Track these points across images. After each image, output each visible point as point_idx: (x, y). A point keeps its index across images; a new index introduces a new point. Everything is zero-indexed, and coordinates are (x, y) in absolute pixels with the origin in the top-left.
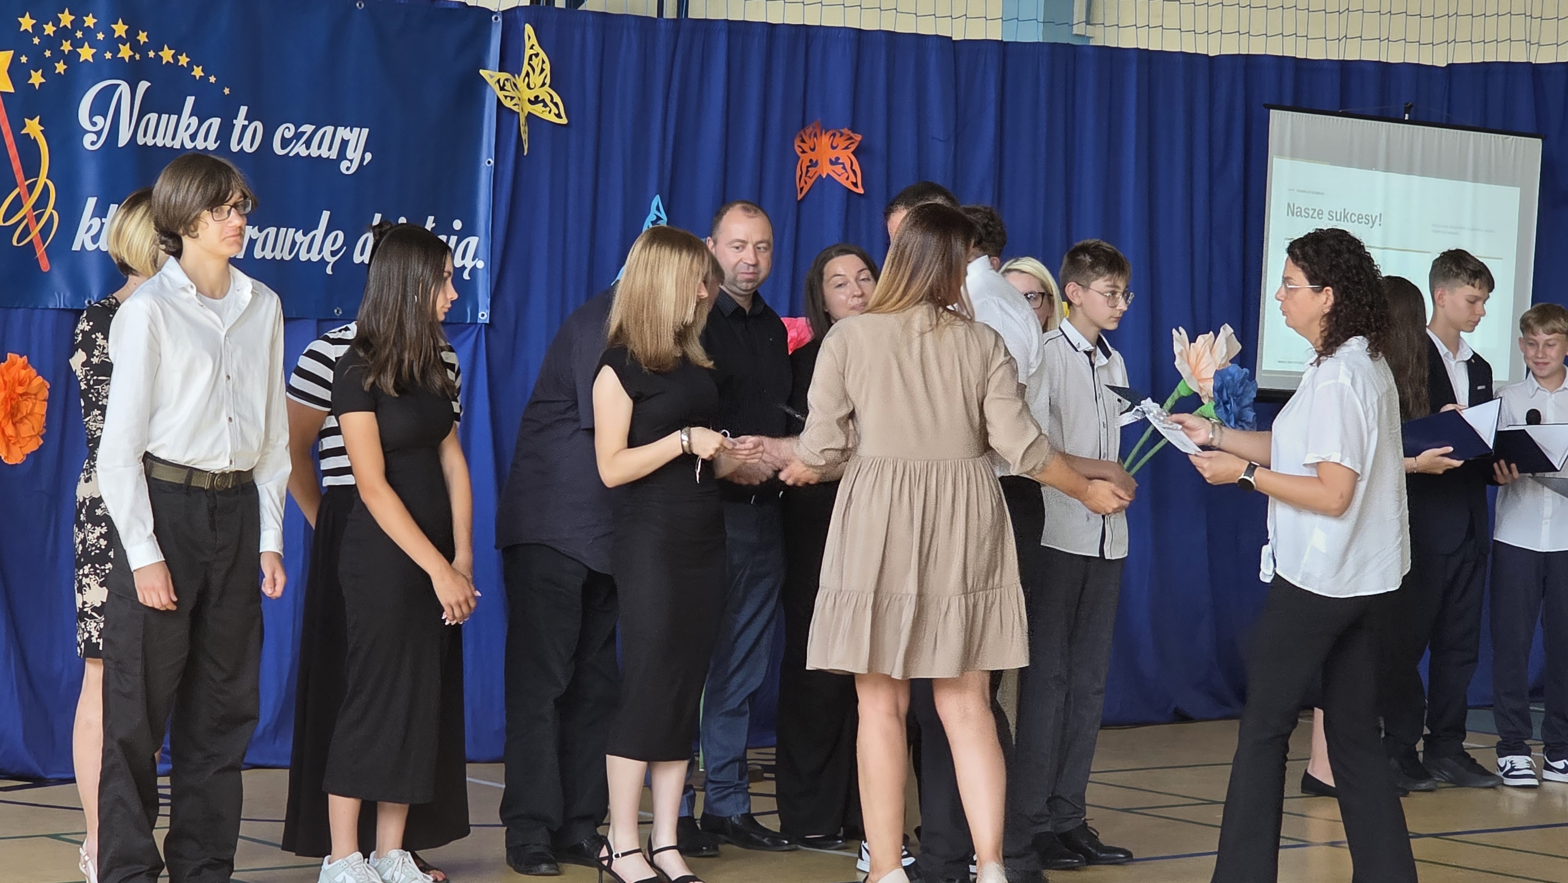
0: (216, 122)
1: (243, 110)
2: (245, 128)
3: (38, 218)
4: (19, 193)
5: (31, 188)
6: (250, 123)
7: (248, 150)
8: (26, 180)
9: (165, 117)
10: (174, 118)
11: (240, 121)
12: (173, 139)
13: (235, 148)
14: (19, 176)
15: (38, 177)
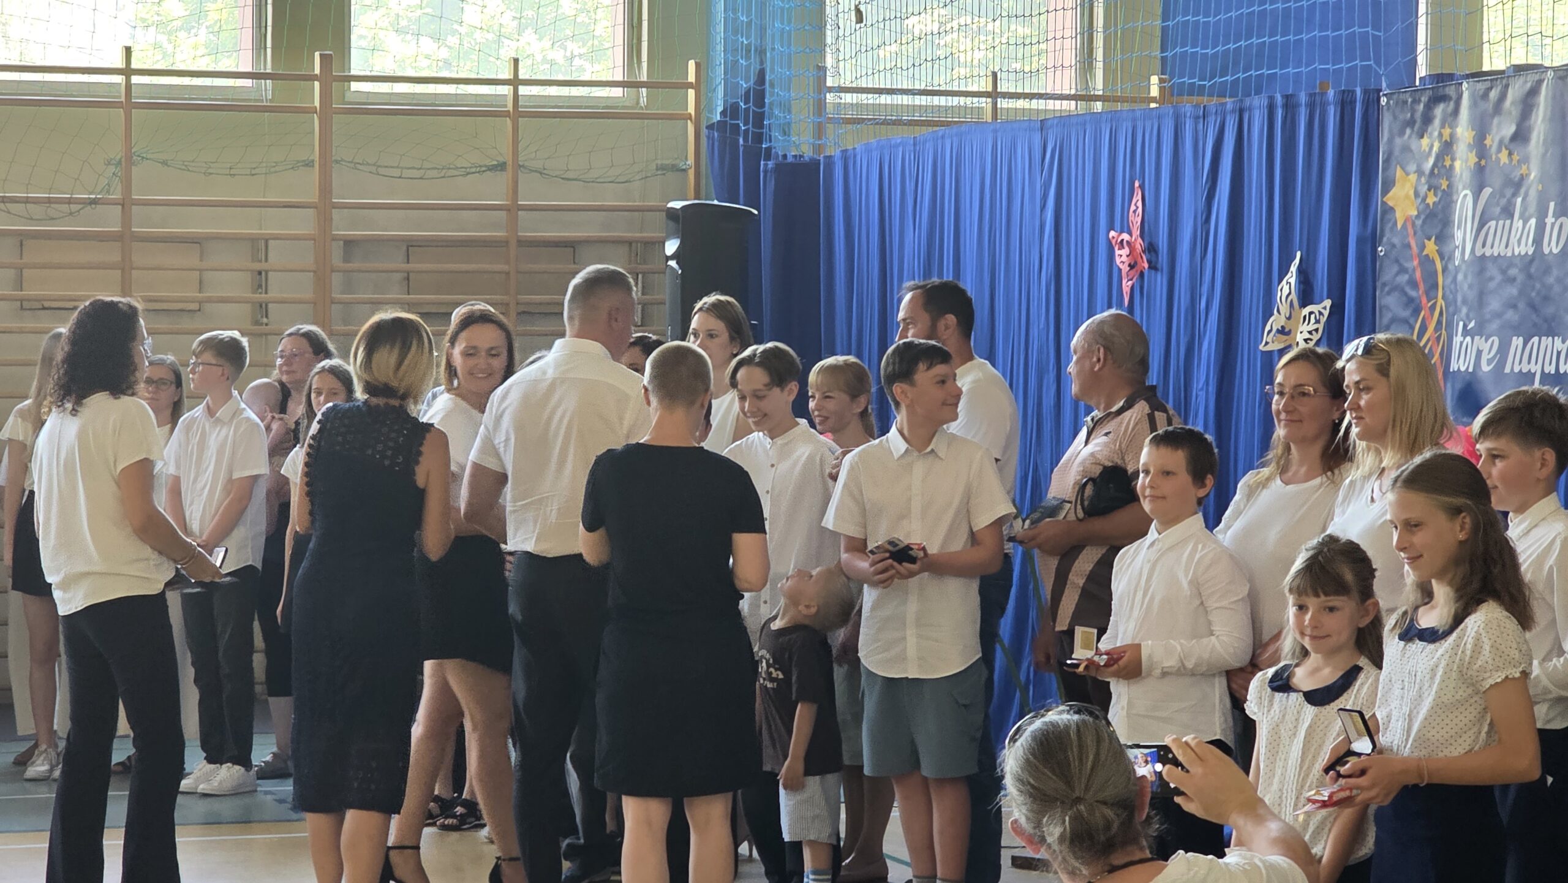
0: (1533, 222)
1: (1552, 205)
2: (1553, 225)
3: (1438, 338)
4: (1424, 318)
5: (1433, 308)
6: (1556, 220)
7: (1555, 251)
8: (1429, 301)
9: (1501, 222)
10: (1508, 222)
11: (1550, 220)
12: (1507, 246)
13: (1546, 251)
14: (1424, 300)
15: (1436, 297)
